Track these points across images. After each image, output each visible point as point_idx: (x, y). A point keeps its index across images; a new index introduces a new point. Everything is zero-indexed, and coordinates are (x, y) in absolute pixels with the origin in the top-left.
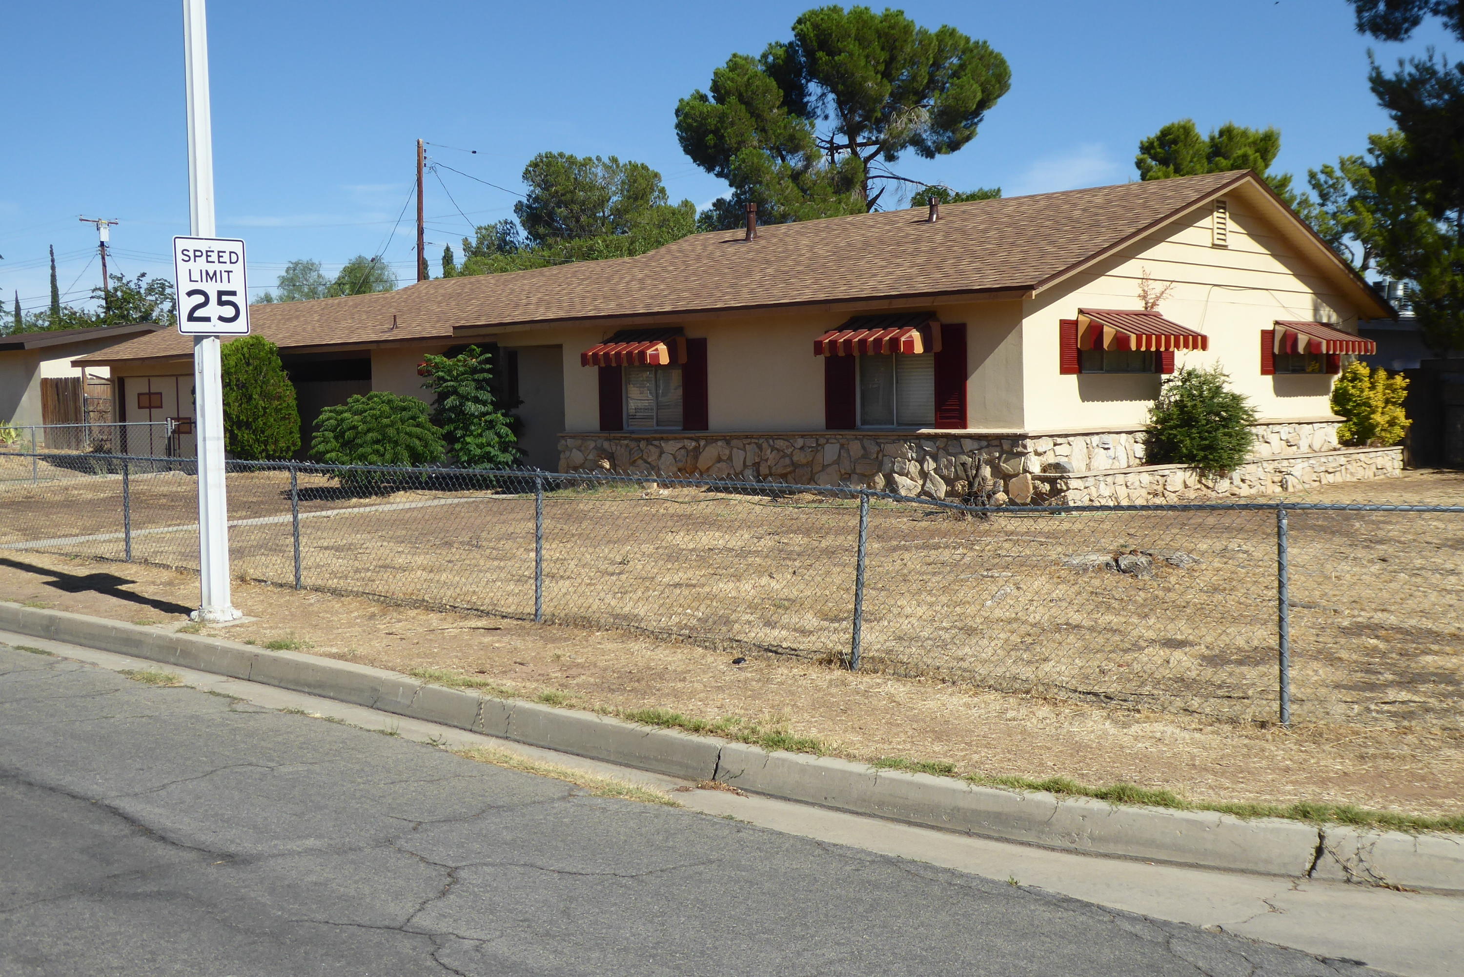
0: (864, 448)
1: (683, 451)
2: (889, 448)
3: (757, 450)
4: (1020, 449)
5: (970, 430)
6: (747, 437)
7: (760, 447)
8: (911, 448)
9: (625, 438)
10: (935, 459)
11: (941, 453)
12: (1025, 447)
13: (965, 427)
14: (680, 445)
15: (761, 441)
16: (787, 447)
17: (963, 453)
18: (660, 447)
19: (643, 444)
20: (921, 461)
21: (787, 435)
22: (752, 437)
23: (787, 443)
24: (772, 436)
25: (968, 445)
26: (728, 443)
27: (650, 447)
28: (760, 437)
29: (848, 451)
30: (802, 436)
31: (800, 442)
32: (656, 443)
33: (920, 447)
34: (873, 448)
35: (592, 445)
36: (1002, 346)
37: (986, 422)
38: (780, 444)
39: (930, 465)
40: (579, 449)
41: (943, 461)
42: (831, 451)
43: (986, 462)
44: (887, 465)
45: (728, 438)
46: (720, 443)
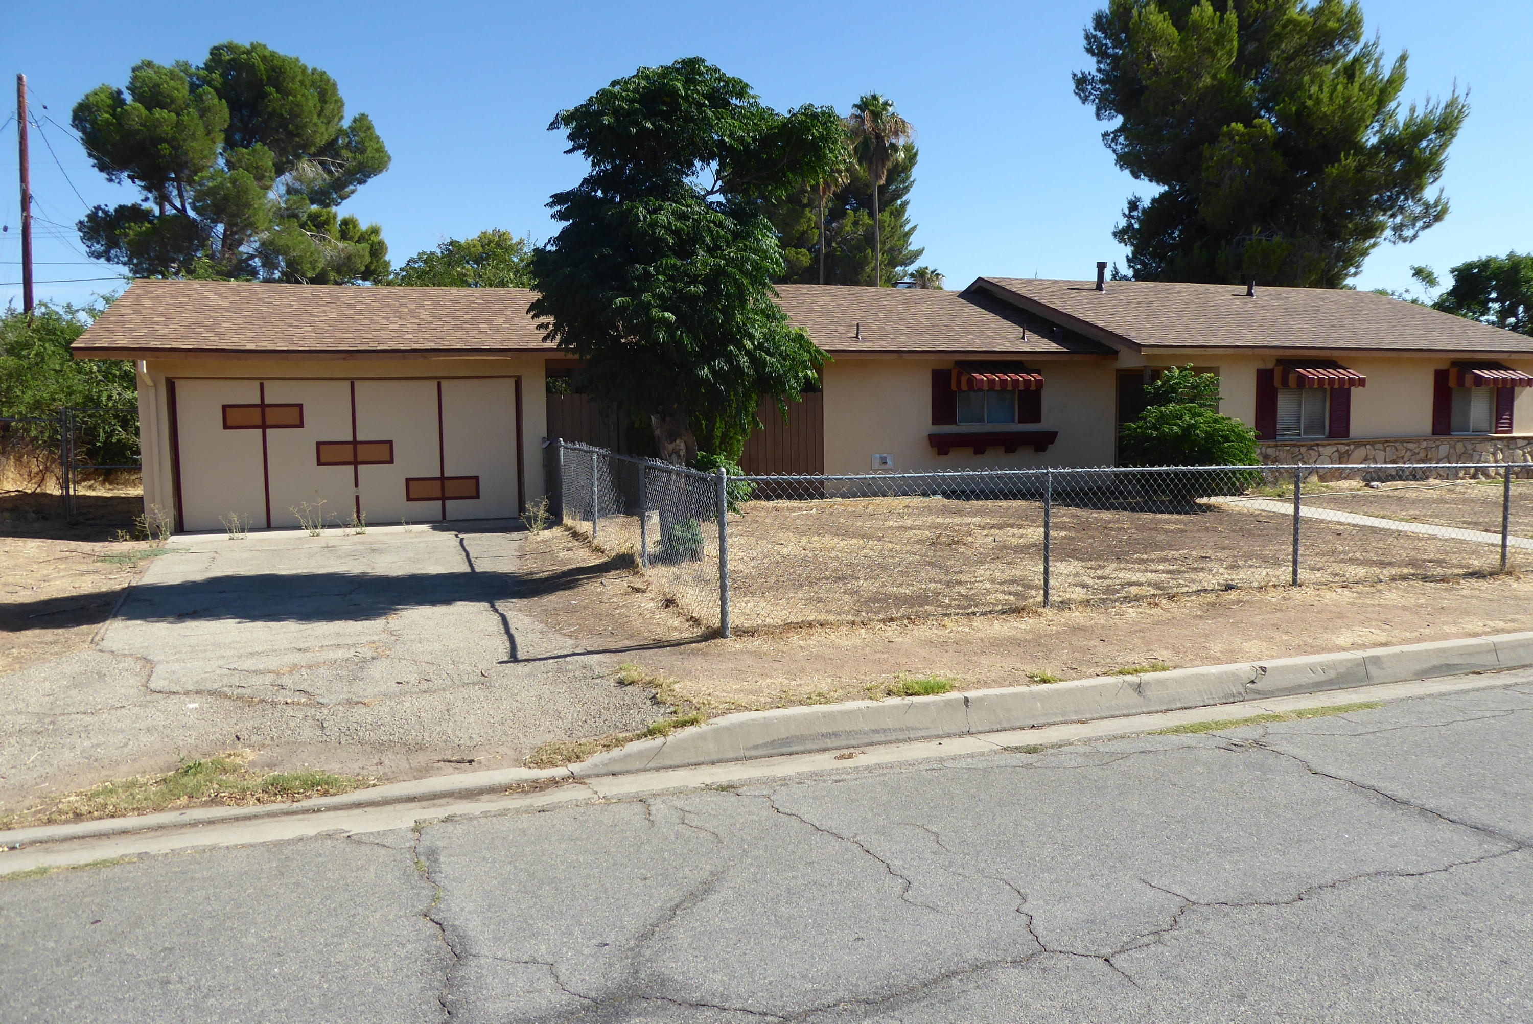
0: (1464, 446)
1: (1336, 454)
3: (1394, 451)
5: (1515, 434)
6: (1386, 442)
7: (1395, 448)
8: (1491, 446)
9: (1285, 445)
10: (1502, 452)
11: (1505, 449)
13: (1511, 432)
14: (1335, 449)
15: (1396, 444)
16: (1415, 448)
17: (1518, 448)
18: (1319, 451)
19: (1303, 450)
20: (1494, 454)
22: (1389, 442)
23: (1415, 445)
24: (1403, 440)
25: (1520, 443)
26: (1372, 445)
27: (1311, 451)
28: (1395, 441)
29: (1455, 449)
30: (1425, 440)
31: (1424, 444)
32: (1316, 448)
33: (1495, 445)
34: (1470, 447)
37: (1521, 429)
38: (1410, 445)
39: (1500, 456)
41: (1507, 453)
42: (1444, 449)
43: (1529, 453)
44: (1476, 457)
45: (1372, 442)
46: (1368, 446)
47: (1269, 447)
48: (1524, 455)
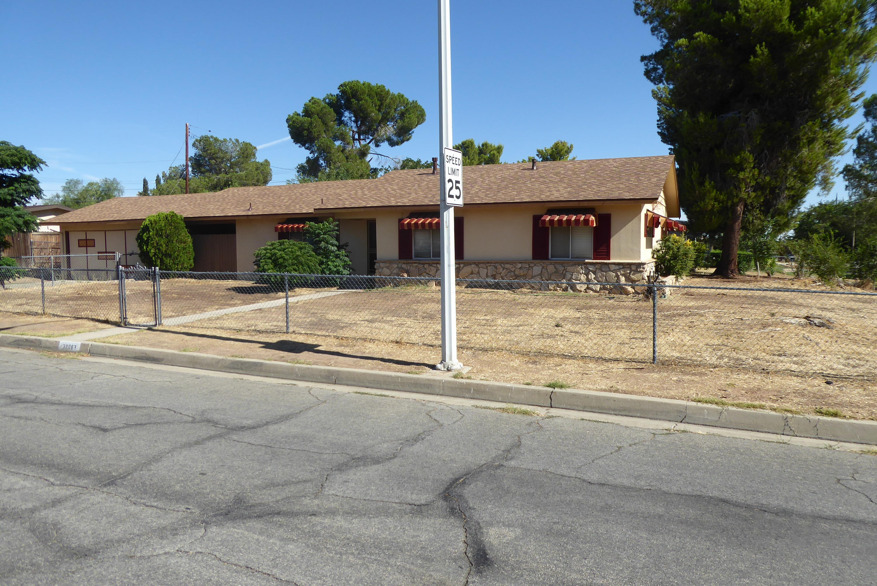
0: (556, 268)
2: (570, 269)
3: (494, 269)
4: (641, 269)
5: (611, 261)
6: (488, 263)
7: (496, 268)
8: (582, 268)
9: (415, 263)
10: (594, 273)
11: (598, 271)
12: (644, 268)
13: (609, 260)
15: (496, 265)
16: (512, 268)
17: (610, 271)
19: (426, 266)
20: (587, 274)
21: (512, 262)
22: (491, 263)
23: (511, 266)
24: (503, 262)
25: (613, 267)
26: (477, 265)
27: (431, 267)
28: (496, 263)
29: (547, 270)
30: (520, 263)
31: (519, 265)
32: (435, 265)
33: (587, 268)
34: (561, 269)
35: (396, 266)
36: (630, 224)
37: (620, 257)
38: (507, 266)
39: (592, 276)
40: (388, 268)
41: (599, 274)
42: (537, 269)
43: (622, 275)
44: (568, 276)
45: (477, 263)
46: (473, 266)
47: (404, 263)
48: (617, 276)
